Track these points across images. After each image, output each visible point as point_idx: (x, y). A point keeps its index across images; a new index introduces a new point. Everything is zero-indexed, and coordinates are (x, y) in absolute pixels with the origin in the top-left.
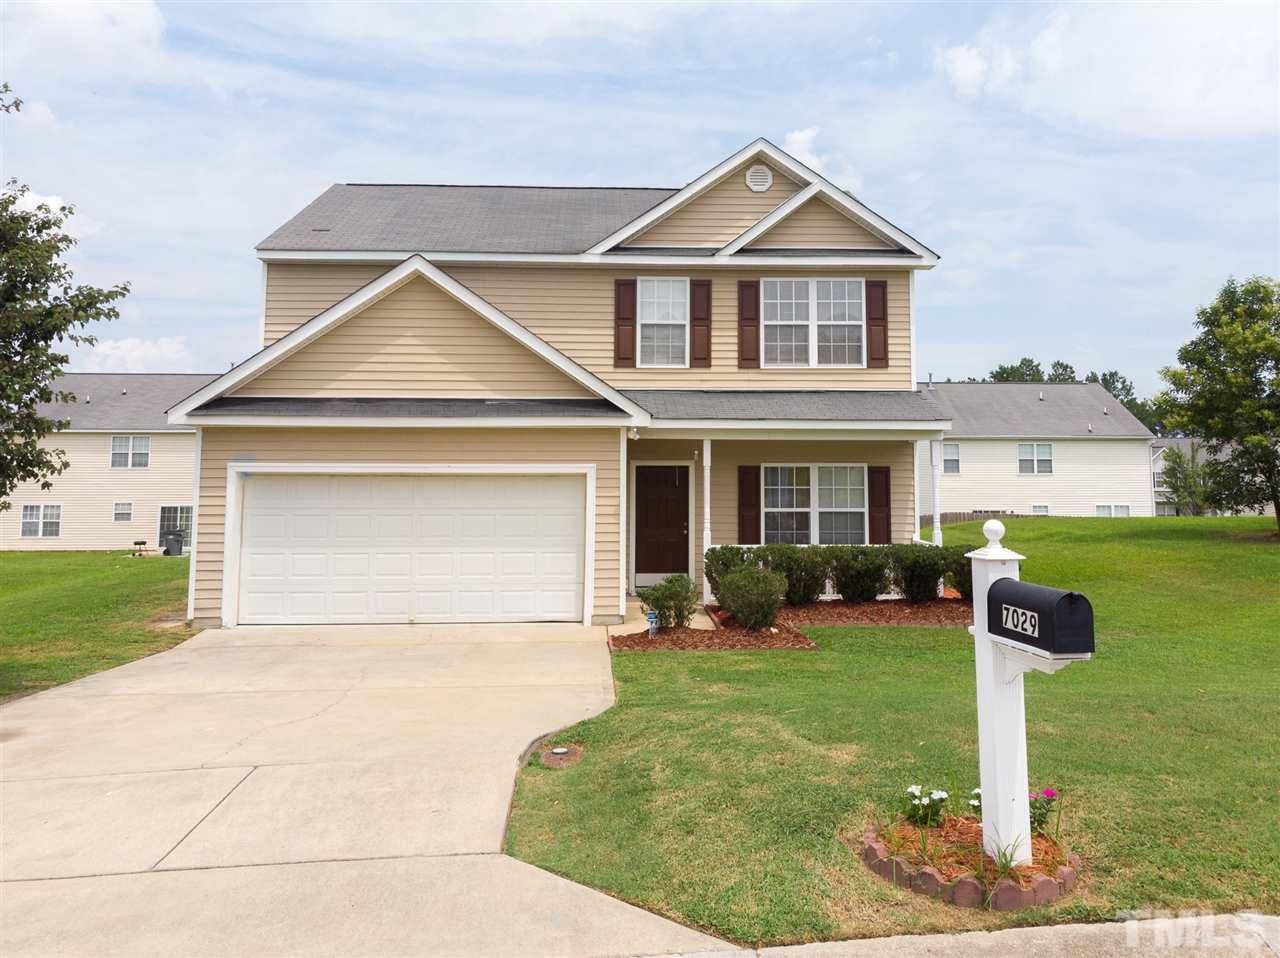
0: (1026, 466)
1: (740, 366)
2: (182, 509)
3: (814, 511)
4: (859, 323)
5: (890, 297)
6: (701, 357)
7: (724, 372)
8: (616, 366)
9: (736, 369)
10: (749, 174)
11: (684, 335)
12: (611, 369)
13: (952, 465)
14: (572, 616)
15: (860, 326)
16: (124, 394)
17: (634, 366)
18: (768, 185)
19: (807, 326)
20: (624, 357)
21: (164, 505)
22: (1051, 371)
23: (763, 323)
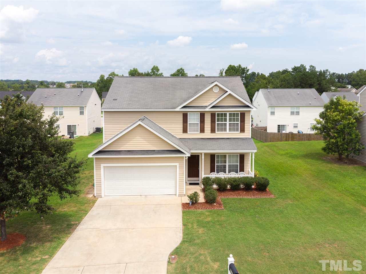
0: (292, 113)
2: (73, 125)
3: (227, 164)
4: (238, 122)
5: (245, 116)
6: (202, 130)
7: (208, 134)
8: (183, 133)
9: (210, 133)
10: (213, 88)
11: (198, 125)
12: (182, 133)
13: (273, 113)
14: (174, 194)
15: (238, 123)
16: (55, 94)
17: (187, 133)
18: (218, 91)
19: (226, 123)
20: (185, 131)
21: (68, 125)
22: (309, 68)
23: (216, 123)
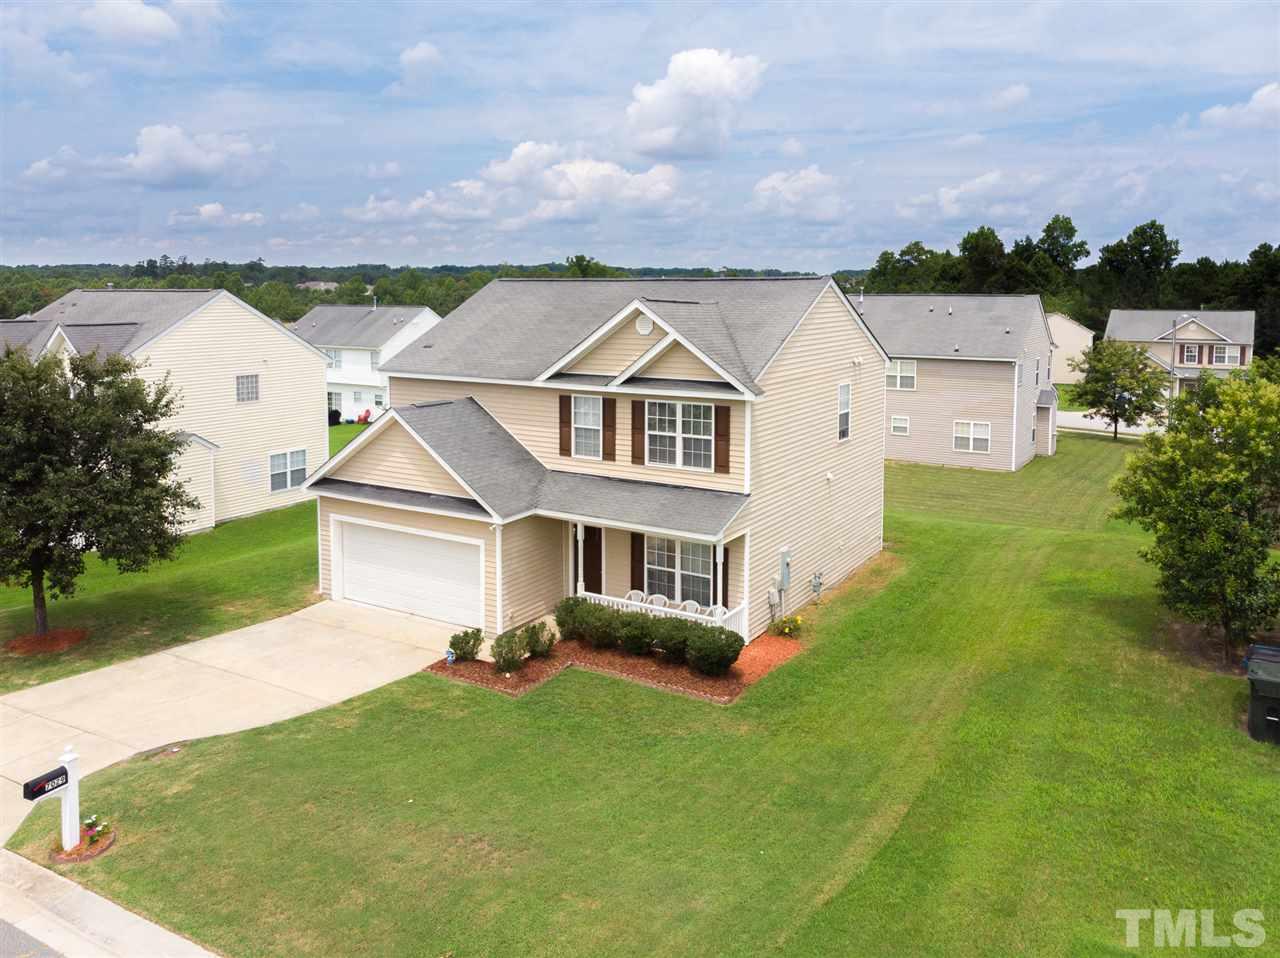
1: (633, 462)
3: (678, 572)
4: (708, 438)
5: (732, 419)
6: (609, 454)
7: (623, 465)
8: (560, 453)
9: (630, 464)
10: (638, 322)
11: (599, 437)
12: (558, 456)
15: (710, 441)
17: (570, 455)
18: (650, 330)
19: (675, 435)
20: (565, 450)
23: (647, 432)
